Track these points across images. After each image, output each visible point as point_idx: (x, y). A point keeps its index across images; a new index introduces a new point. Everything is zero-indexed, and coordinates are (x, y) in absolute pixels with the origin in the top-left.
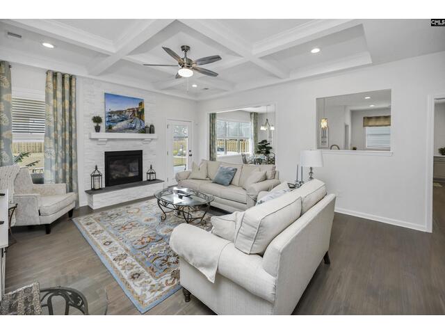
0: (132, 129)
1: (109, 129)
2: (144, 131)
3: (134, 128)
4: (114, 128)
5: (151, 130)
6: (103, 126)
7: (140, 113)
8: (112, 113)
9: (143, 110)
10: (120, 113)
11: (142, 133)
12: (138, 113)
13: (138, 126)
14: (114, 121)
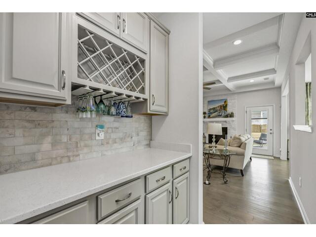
0: (220, 116)
1: (209, 117)
2: (227, 116)
3: (221, 116)
4: (211, 116)
5: (231, 115)
6: (207, 115)
7: (225, 107)
8: (211, 109)
9: (226, 105)
10: (214, 108)
11: (225, 117)
12: (223, 107)
13: (223, 114)
14: (211, 113)
